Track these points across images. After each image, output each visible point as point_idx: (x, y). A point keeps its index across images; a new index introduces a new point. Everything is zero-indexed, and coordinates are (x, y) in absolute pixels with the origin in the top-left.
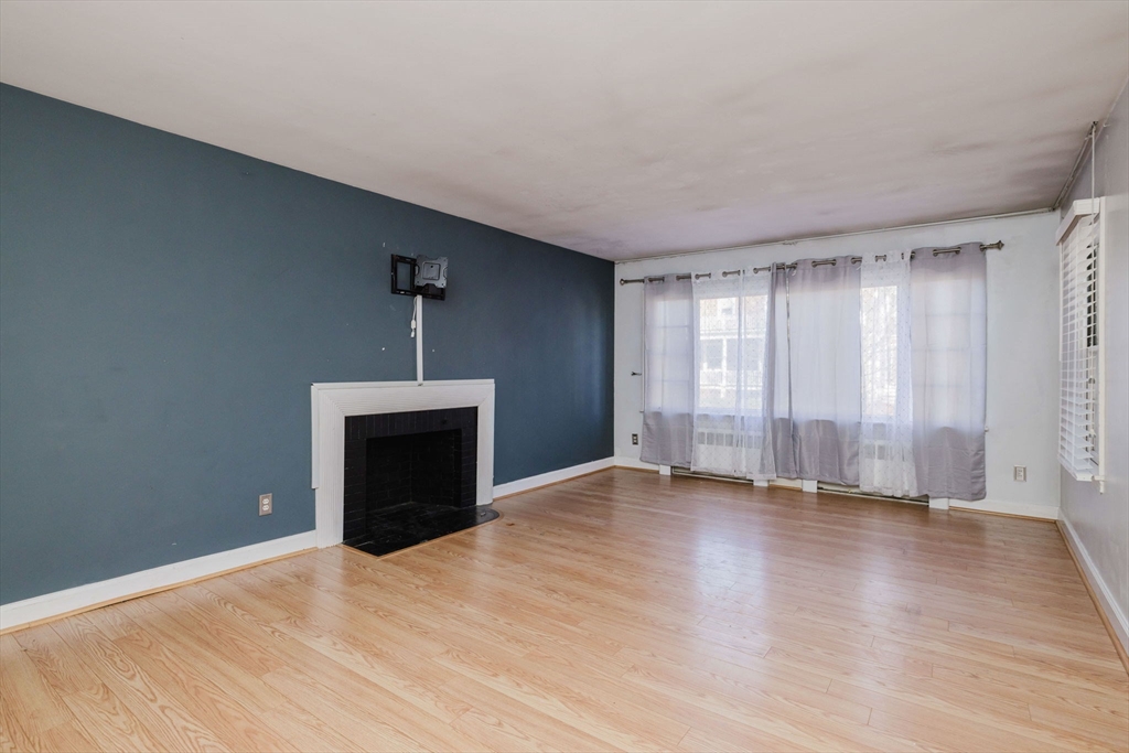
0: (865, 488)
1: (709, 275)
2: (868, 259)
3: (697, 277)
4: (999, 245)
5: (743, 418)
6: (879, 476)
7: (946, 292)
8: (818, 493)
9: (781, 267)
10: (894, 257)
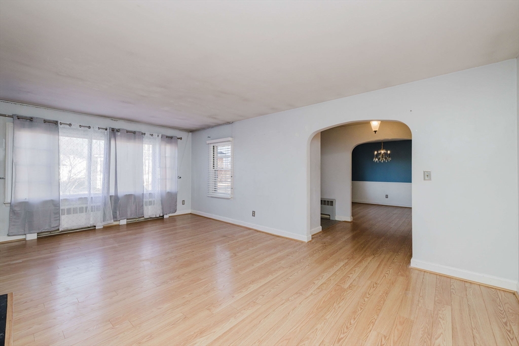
0: (146, 217)
1: (70, 125)
2: (147, 134)
3: (61, 124)
4: (181, 138)
5: (92, 198)
6: (150, 211)
7: (169, 150)
8: (127, 224)
9: (113, 130)
10: (155, 135)
